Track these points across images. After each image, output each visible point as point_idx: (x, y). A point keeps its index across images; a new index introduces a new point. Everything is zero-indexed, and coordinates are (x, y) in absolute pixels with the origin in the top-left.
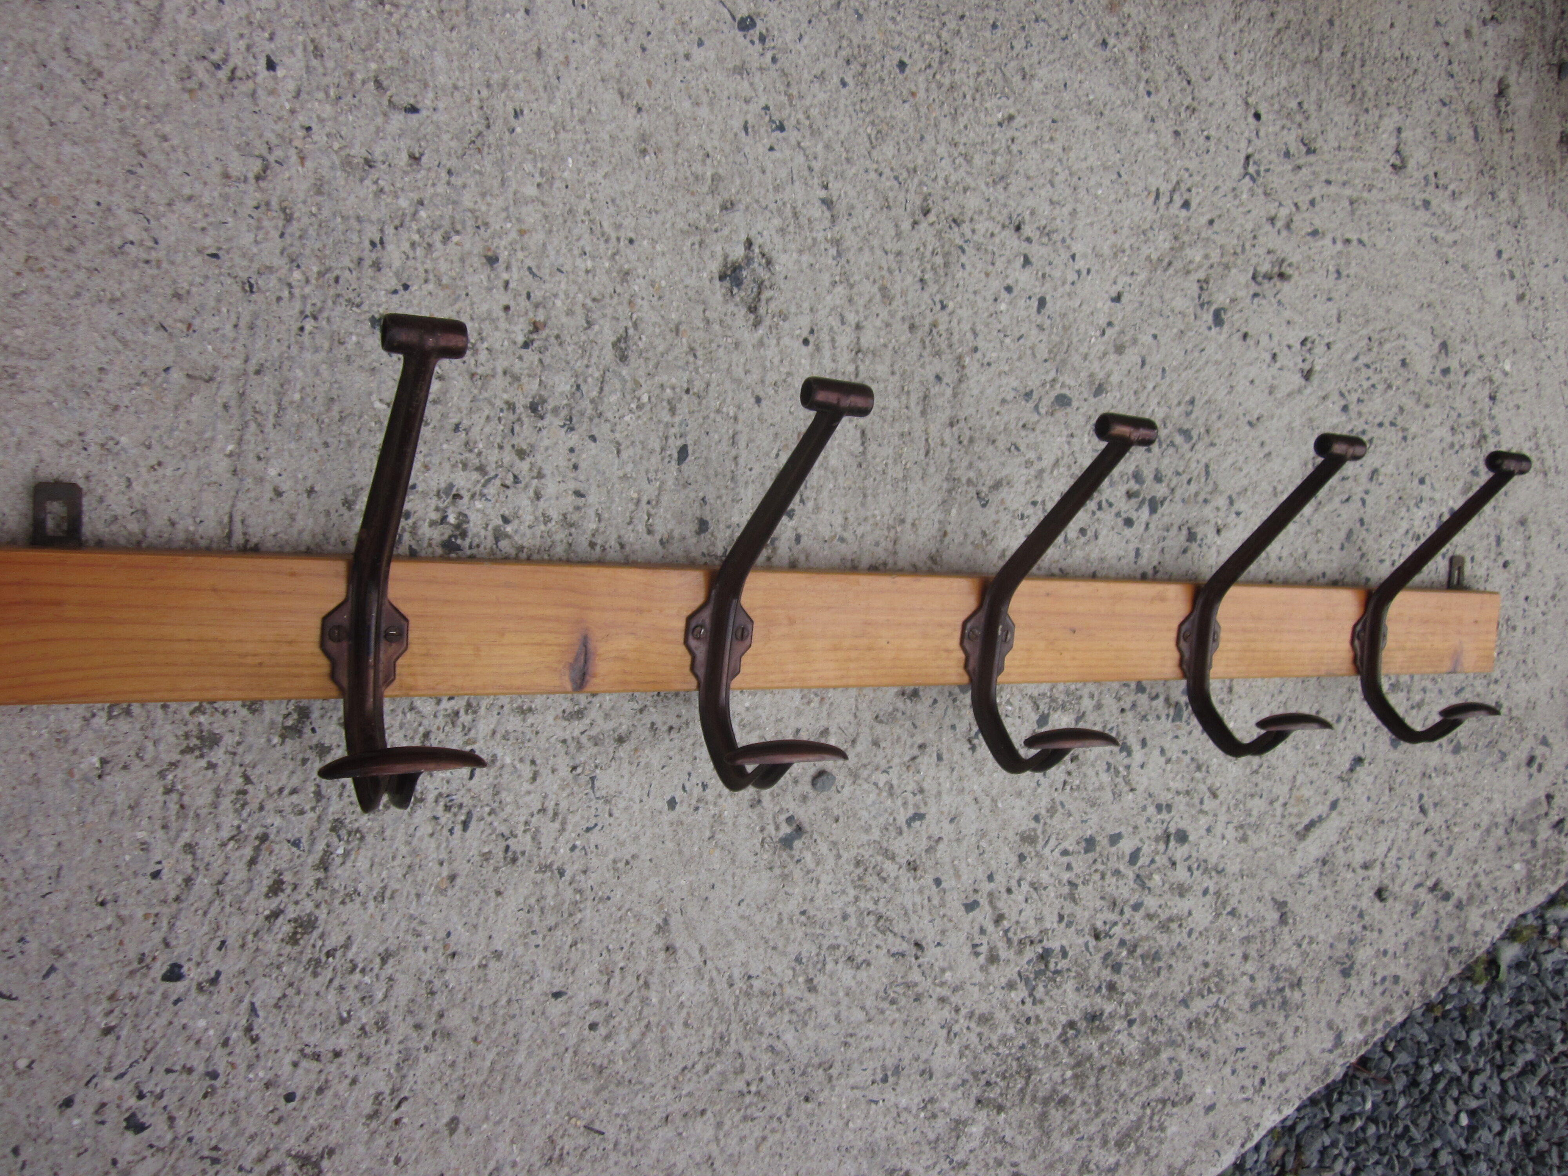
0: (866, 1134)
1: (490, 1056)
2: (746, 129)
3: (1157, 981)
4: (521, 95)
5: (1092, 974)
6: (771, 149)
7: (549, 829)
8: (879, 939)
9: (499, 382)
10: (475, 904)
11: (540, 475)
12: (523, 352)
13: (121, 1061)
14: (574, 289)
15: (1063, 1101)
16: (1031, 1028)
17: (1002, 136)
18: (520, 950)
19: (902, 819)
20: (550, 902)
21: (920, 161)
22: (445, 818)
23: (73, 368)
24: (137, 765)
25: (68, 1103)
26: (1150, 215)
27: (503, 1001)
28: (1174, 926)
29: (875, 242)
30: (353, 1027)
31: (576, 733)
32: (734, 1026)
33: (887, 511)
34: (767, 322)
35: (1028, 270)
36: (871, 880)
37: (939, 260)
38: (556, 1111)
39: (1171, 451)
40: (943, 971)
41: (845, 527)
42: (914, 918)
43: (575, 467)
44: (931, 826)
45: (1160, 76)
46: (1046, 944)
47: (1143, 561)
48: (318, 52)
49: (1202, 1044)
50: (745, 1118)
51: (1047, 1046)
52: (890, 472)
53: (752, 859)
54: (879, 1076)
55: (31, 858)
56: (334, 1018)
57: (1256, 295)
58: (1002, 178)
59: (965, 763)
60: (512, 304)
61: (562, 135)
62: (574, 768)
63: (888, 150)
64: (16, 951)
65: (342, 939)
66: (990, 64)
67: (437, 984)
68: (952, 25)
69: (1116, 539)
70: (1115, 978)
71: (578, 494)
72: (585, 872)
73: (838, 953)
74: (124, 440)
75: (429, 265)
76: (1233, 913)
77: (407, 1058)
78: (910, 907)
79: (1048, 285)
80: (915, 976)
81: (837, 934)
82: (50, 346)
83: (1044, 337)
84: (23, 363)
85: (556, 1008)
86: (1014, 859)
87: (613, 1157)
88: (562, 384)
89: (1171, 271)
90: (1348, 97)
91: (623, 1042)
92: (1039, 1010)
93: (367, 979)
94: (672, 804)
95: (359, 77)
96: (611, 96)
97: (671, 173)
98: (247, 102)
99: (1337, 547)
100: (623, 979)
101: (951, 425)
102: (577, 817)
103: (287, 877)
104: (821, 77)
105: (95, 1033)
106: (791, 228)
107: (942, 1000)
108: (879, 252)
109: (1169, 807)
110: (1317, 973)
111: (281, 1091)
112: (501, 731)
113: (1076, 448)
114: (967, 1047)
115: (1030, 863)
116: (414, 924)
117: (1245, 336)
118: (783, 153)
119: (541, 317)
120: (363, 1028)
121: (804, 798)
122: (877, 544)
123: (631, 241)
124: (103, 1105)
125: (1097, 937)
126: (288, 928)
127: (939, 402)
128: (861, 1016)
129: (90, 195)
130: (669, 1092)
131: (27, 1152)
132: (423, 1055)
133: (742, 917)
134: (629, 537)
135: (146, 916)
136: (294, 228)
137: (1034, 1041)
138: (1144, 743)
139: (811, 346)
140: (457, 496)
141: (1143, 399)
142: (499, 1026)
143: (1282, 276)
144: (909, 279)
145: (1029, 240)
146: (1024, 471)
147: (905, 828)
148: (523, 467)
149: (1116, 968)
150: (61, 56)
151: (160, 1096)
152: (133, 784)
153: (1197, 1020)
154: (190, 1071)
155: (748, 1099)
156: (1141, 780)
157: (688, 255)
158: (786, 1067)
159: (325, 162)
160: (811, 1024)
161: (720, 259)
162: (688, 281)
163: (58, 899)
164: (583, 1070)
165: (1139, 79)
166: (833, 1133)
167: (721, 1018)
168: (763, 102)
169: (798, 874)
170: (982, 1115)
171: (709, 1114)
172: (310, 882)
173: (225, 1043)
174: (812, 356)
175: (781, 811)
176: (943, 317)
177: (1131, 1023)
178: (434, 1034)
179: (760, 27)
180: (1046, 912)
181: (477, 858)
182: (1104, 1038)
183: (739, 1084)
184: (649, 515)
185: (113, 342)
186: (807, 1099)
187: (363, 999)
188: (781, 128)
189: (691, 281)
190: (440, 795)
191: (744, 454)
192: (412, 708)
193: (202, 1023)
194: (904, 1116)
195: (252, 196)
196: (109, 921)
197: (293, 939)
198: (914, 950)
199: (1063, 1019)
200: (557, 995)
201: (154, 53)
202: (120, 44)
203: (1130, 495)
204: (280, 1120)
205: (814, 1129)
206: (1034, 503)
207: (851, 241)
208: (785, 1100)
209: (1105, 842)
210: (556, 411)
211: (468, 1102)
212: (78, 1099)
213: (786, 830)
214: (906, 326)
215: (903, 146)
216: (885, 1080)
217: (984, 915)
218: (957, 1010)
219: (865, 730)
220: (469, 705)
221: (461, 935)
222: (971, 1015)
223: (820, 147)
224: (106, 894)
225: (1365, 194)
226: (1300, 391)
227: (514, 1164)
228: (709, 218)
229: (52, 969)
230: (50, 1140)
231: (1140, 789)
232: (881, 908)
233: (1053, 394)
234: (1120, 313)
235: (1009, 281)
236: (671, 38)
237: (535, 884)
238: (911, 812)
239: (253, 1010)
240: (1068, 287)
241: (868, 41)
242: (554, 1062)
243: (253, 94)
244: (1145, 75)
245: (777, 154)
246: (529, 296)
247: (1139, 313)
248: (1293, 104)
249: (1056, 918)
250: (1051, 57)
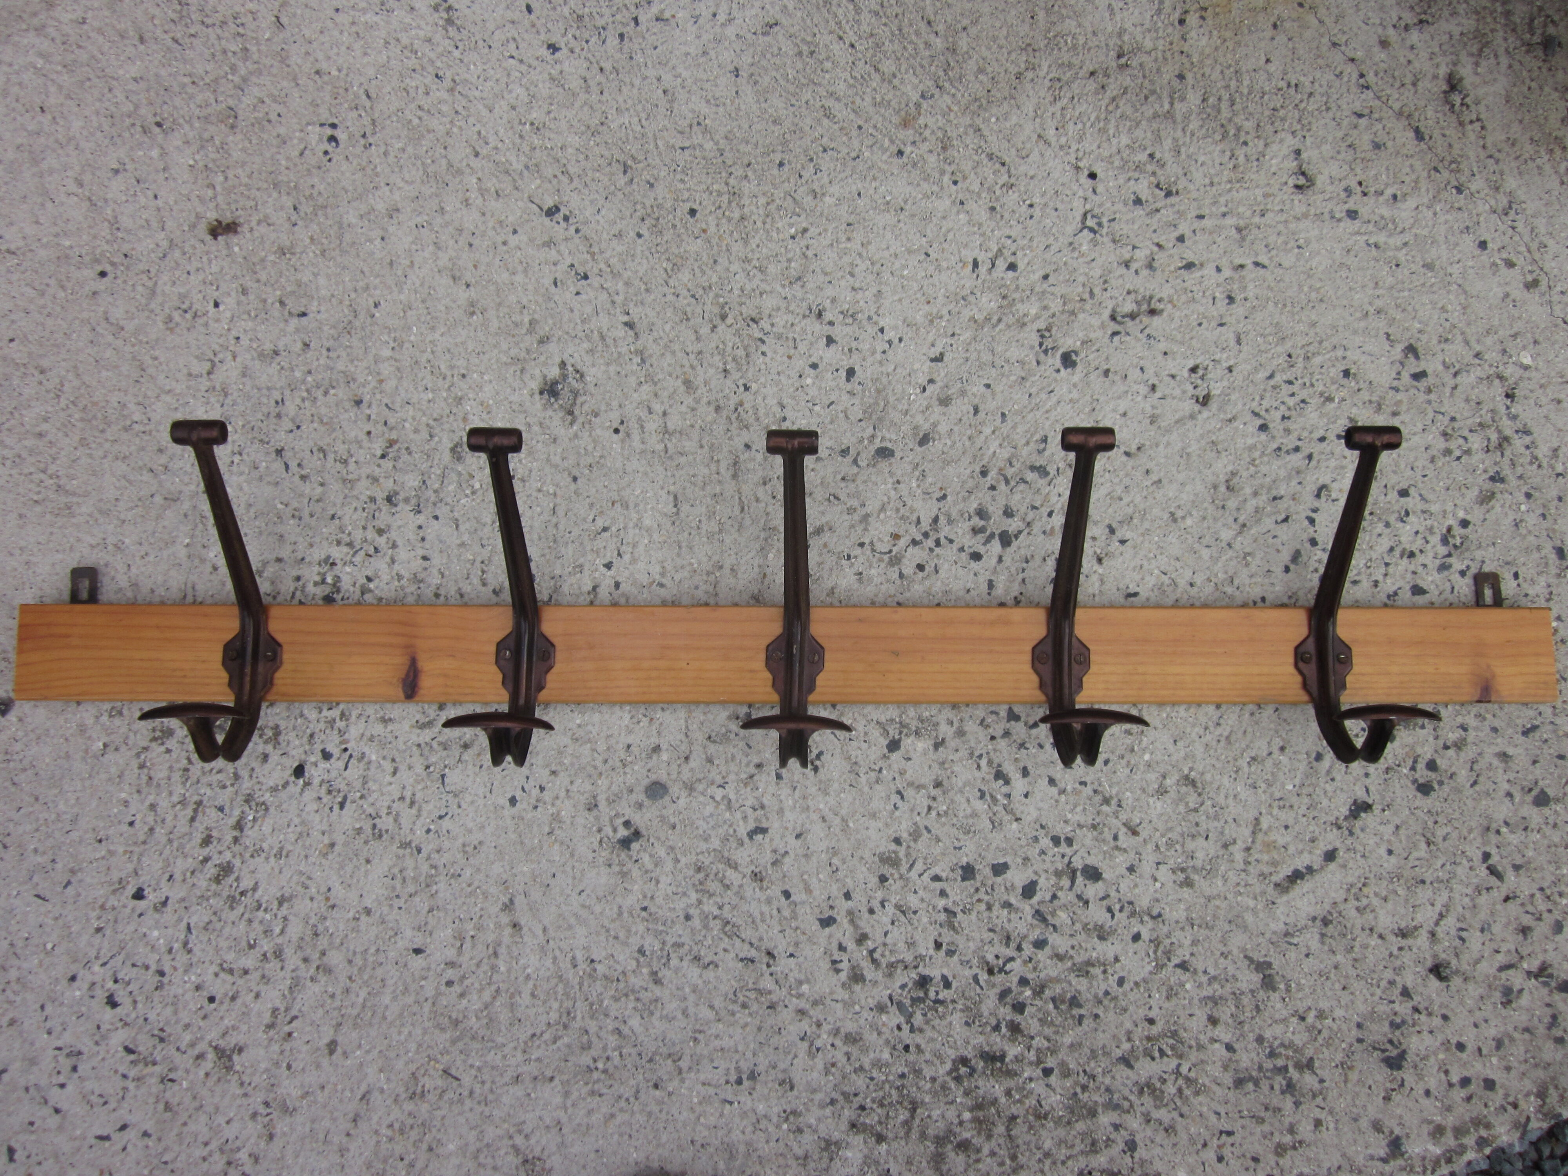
0: (721, 1133)
1: (363, 994)
2: (555, 284)
3: (1079, 1030)
4: (378, 292)
5: (985, 1009)
6: (578, 293)
7: (407, 814)
8: (726, 943)
9: (364, 483)
10: (349, 868)
11: (394, 546)
12: (382, 461)
13: (105, 954)
14: (420, 414)
15: (964, 1146)
16: (911, 1057)
17: (795, 248)
18: (386, 909)
19: (743, 831)
20: (410, 873)
21: (715, 279)
22: (326, 799)
23: (101, 500)
24: (123, 748)
25: (73, 978)
26: (969, 284)
27: (372, 950)
28: (1097, 971)
29: (676, 347)
30: (257, 953)
31: (428, 739)
32: (578, 1004)
33: (705, 559)
34: (581, 420)
35: (833, 347)
36: (713, 886)
37: (741, 353)
38: (417, 1052)
39: (1022, 486)
40: (800, 983)
41: (663, 575)
42: (762, 928)
43: (423, 539)
44: (776, 838)
45: (967, 166)
46: (923, 970)
47: (999, 591)
48: (244, 292)
49: (1162, 1114)
50: (592, 1093)
51: (933, 1079)
52: (704, 527)
53: (591, 855)
54: (733, 1078)
55: (62, 807)
56: (244, 944)
57: (1115, 334)
58: (799, 278)
59: (808, 783)
60: (373, 430)
61: (409, 313)
62: (428, 767)
63: (685, 276)
64: (49, 867)
65: (251, 884)
66: (779, 194)
67: (320, 928)
68: (739, 172)
69: (961, 572)
70: (1018, 1018)
71: (425, 558)
72: (438, 851)
73: (682, 951)
74: (127, 541)
75: (314, 411)
76: (1183, 966)
77: (296, 985)
78: (757, 914)
79: (856, 356)
80: (768, 983)
81: (679, 932)
82: (90, 488)
83: (856, 401)
84: (75, 499)
85: (418, 962)
86: (874, 880)
87: (468, 1103)
88: (412, 481)
89: (1001, 326)
90: (1218, 137)
91: (475, 1002)
92: (918, 1039)
93: (268, 917)
94: (513, 801)
95: (270, 301)
96: (446, 280)
97: (494, 324)
98: (203, 330)
99: (1278, 570)
100: (474, 946)
101: (765, 484)
102: (430, 807)
103: (215, 833)
104: (619, 235)
105: (92, 931)
106: (600, 348)
107: (801, 1012)
108: (680, 355)
109: (1069, 841)
110: (1339, 1057)
111: (206, 994)
112: (368, 734)
113: (905, 493)
114: (833, 1065)
115: (894, 885)
116: (303, 879)
117: (1106, 373)
118: (589, 294)
119: (394, 436)
120: (265, 955)
121: (640, 806)
122: (697, 588)
123: (464, 376)
124: (94, 984)
125: (991, 972)
126: (214, 871)
127: (750, 466)
128: (710, 1015)
129: (114, 399)
130: (519, 1054)
131: (49, 1009)
132: (309, 983)
133: (583, 906)
134: (467, 588)
135: (125, 852)
136: (229, 401)
137: (918, 1072)
138: (1025, 772)
139: (621, 434)
140: (333, 564)
141: (980, 441)
142: (368, 970)
143: (1152, 312)
144: (711, 371)
145: (831, 323)
146: (846, 517)
147: (746, 840)
148: (381, 541)
149: (1019, 1008)
150: (104, 323)
151: (128, 983)
152: (121, 761)
153: (1148, 1085)
154: (147, 968)
155: (596, 1075)
156: (1030, 811)
157: (510, 380)
158: (634, 1051)
159: (248, 356)
160: (657, 1014)
161: (540, 380)
162: (511, 398)
163: (75, 835)
164: (441, 1020)
165: (943, 173)
166: (685, 1125)
167: (566, 994)
168: (569, 261)
169: (636, 873)
170: (858, 1140)
171: (556, 1081)
172: (229, 838)
173: (170, 951)
174: (623, 441)
175: (617, 815)
176: (747, 397)
177: (1047, 1072)
178: (318, 968)
179: (564, 211)
180: (918, 936)
181: (350, 832)
182: (1011, 1083)
183: (586, 1060)
184: (483, 572)
185: (124, 482)
186: (656, 1086)
187: (266, 932)
188: (586, 277)
189: (515, 398)
190: (323, 781)
191: (563, 521)
192: (302, 715)
193: (156, 933)
194: (764, 1124)
195: (205, 383)
196: (103, 853)
197: (217, 880)
198: (766, 959)
199: (952, 1054)
200: (417, 951)
201: (152, 311)
202: (134, 310)
203: (975, 531)
204: (205, 1017)
205: (663, 1116)
206: (862, 545)
207: (653, 349)
208: (632, 1082)
209: (988, 871)
210: (407, 500)
211: (344, 1029)
212: (79, 977)
213: (623, 832)
214: (712, 408)
215: (697, 271)
216: (739, 1082)
217: (843, 932)
218: (819, 1025)
219: (697, 749)
220: (343, 715)
221: (338, 891)
222: (836, 1032)
223: (620, 285)
224: (102, 834)
225: (1257, 220)
226: (1192, 417)
227: (382, 1091)
228: (528, 351)
229: (69, 883)
230: (62, 1004)
231: (1028, 819)
232: (727, 913)
233: (872, 449)
234: (941, 372)
235: (814, 359)
236: (491, 233)
237: (398, 857)
238: (751, 826)
239: (189, 928)
240: (878, 356)
241: (660, 201)
242: (415, 1008)
243: (206, 325)
244: (949, 169)
245: (584, 297)
246: (386, 423)
247: (965, 368)
248: (1143, 157)
249: (932, 945)
250: (843, 175)
